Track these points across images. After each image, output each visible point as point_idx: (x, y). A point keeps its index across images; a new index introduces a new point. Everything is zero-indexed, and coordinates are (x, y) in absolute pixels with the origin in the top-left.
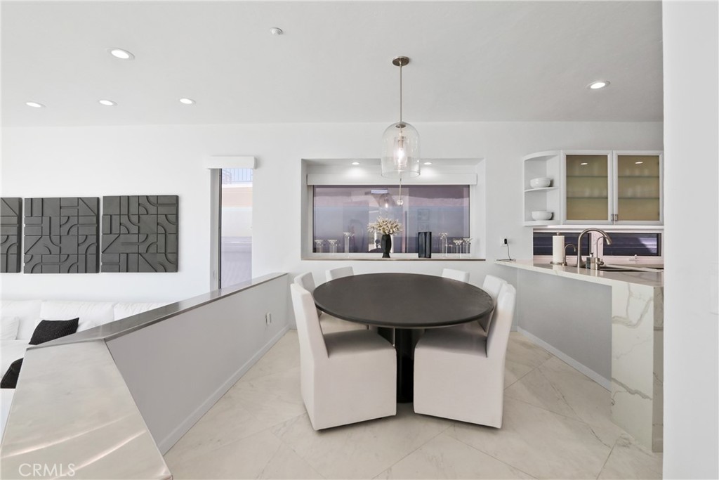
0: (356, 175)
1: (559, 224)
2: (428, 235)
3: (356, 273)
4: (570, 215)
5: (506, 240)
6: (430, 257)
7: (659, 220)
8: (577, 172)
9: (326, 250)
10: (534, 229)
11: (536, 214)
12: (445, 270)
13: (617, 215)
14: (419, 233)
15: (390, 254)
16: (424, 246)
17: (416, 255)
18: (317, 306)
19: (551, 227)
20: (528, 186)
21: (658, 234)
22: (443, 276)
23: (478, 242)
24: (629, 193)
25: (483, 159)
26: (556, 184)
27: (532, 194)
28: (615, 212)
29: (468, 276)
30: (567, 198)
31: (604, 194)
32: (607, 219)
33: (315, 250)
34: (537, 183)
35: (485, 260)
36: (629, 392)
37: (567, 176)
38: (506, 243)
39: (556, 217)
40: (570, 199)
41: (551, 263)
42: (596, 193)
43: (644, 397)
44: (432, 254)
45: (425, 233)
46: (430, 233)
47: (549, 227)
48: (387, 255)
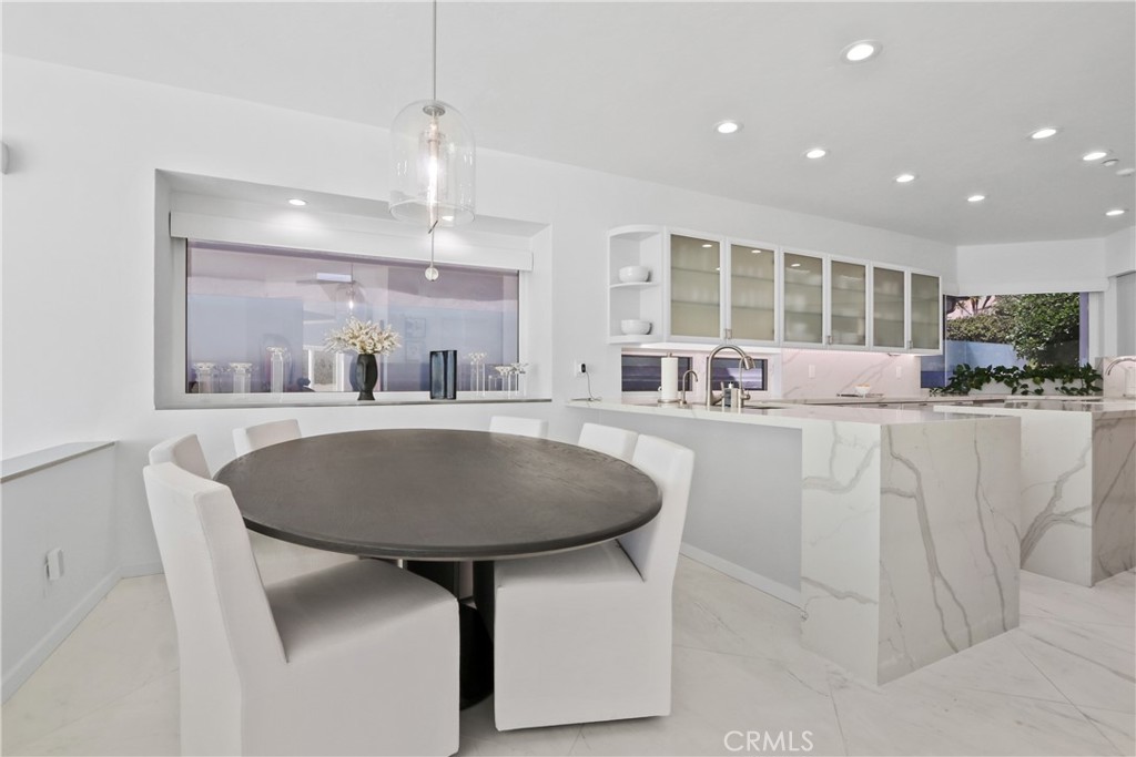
0: (297, 228)
1: (661, 341)
2: (450, 355)
3: (306, 432)
4: (677, 329)
5: (583, 366)
6: (455, 398)
7: (773, 339)
8: (682, 263)
9: (224, 386)
10: (623, 350)
11: (628, 325)
12: (494, 419)
13: (731, 331)
14: (432, 353)
15: (374, 394)
16: (442, 377)
17: (425, 396)
18: (250, 525)
19: (648, 347)
20: (616, 279)
21: (763, 361)
22: (491, 431)
23: (535, 370)
24: (743, 301)
25: (547, 225)
26: (656, 278)
27: (622, 292)
28: (729, 327)
29: (545, 426)
30: (672, 301)
31: (715, 300)
32: (718, 336)
33: (192, 386)
34: (629, 274)
35: (550, 401)
36: (836, 597)
37: (672, 268)
38: (584, 371)
39: (657, 330)
40: (675, 304)
41: (660, 401)
42: (705, 298)
43: (864, 600)
44: (458, 393)
45: (445, 353)
46: (455, 352)
47: (643, 346)
48: (367, 395)
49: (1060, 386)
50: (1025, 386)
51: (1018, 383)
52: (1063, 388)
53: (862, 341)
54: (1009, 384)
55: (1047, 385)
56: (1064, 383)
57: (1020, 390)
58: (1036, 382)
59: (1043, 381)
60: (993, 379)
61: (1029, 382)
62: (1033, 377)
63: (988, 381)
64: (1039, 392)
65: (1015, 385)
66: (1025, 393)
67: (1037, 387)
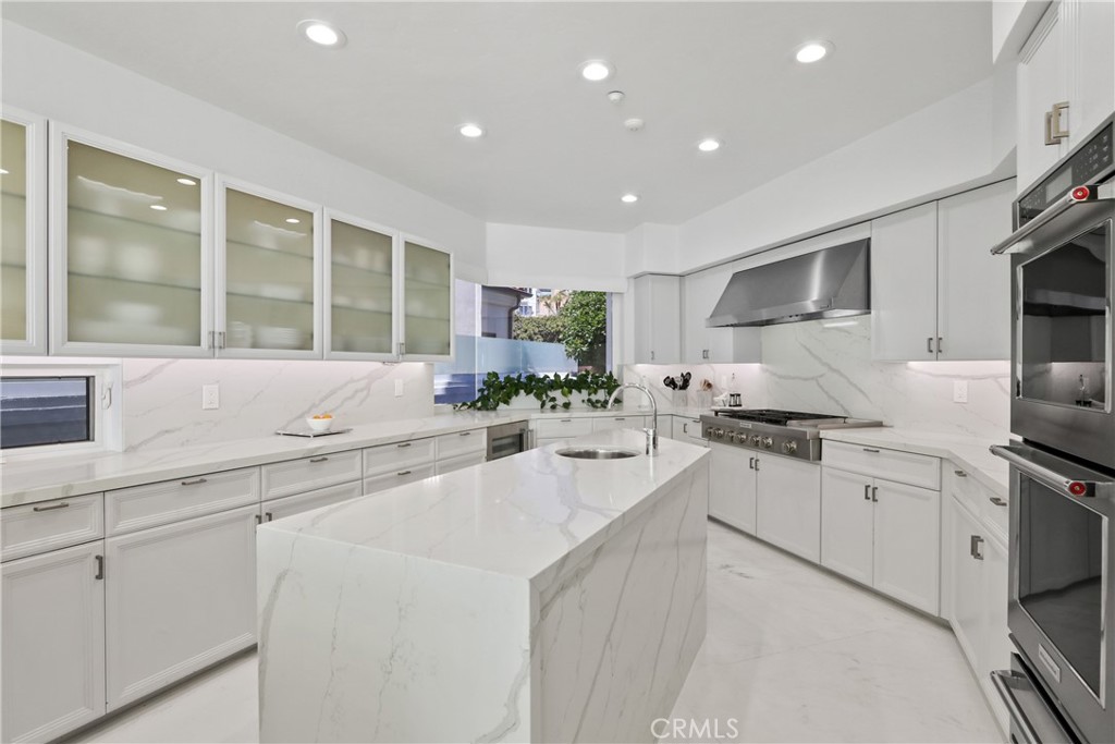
49: (586, 398)
50: (553, 399)
51: (547, 396)
52: (589, 400)
53: (305, 343)
54: (538, 396)
55: (576, 397)
56: (590, 394)
57: (549, 405)
58: (564, 394)
59: (570, 392)
60: (522, 391)
61: (557, 394)
62: (562, 387)
63: (517, 393)
64: (567, 406)
65: (544, 398)
66: (553, 407)
67: (565, 400)
